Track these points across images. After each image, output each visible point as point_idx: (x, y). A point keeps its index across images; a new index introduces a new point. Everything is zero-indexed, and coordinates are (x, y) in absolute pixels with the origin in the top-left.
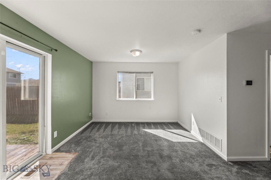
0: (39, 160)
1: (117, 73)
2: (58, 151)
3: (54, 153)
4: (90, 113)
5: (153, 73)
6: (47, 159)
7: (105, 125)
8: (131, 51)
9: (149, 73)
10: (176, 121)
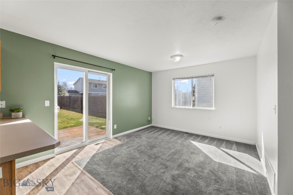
0: (105, 140)
1: (173, 80)
2: (116, 138)
3: (113, 139)
4: (149, 118)
5: (213, 75)
6: (108, 141)
7: (159, 130)
8: (172, 57)
9: (209, 77)
10: (254, 143)
